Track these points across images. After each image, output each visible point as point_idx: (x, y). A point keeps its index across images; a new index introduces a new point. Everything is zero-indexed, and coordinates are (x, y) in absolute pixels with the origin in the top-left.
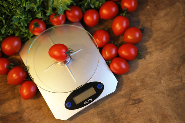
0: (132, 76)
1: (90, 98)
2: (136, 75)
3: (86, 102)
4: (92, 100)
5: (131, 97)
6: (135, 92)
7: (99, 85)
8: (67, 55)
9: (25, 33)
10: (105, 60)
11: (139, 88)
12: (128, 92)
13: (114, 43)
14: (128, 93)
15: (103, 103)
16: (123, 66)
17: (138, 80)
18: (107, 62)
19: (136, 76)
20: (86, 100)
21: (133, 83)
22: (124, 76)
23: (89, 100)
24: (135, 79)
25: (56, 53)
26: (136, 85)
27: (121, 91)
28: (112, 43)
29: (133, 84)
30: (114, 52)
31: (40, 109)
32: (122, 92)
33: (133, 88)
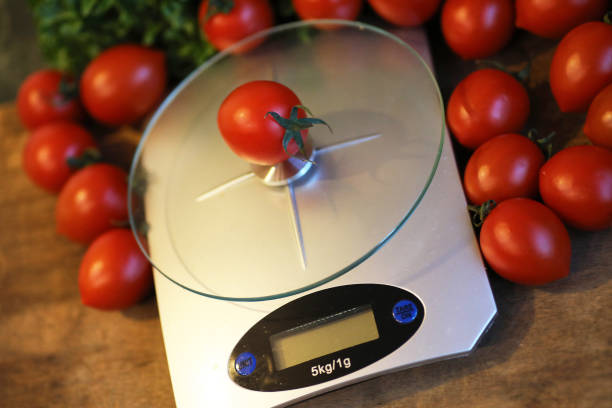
0: (580, 304)
1: (342, 354)
2: (600, 301)
3: (321, 370)
4: (348, 365)
5: (543, 397)
6: (568, 378)
7: (401, 304)
8: (284, 133)
9: (182, 32)
10: (470, 201)
11: (596, 363)
12: (535, 372)
13: (536, 137)
14: (535, 379)
15: (404, 400)
16: (543, 244)
17: (598, 330)
18: (472, 213)
19: (599, 307)
20: (323, 361)
21: (573, 335)
22: (541, 299)
23: (337, 364)
24: (592, 320)
25: (242, 116)
26: (585, 348)
27: (505, 360)
28: (530, 135)
29: (569, 344)
30: (519, 173)
31: (144, 364)
32: (510, 369)
33: (566, 362)
